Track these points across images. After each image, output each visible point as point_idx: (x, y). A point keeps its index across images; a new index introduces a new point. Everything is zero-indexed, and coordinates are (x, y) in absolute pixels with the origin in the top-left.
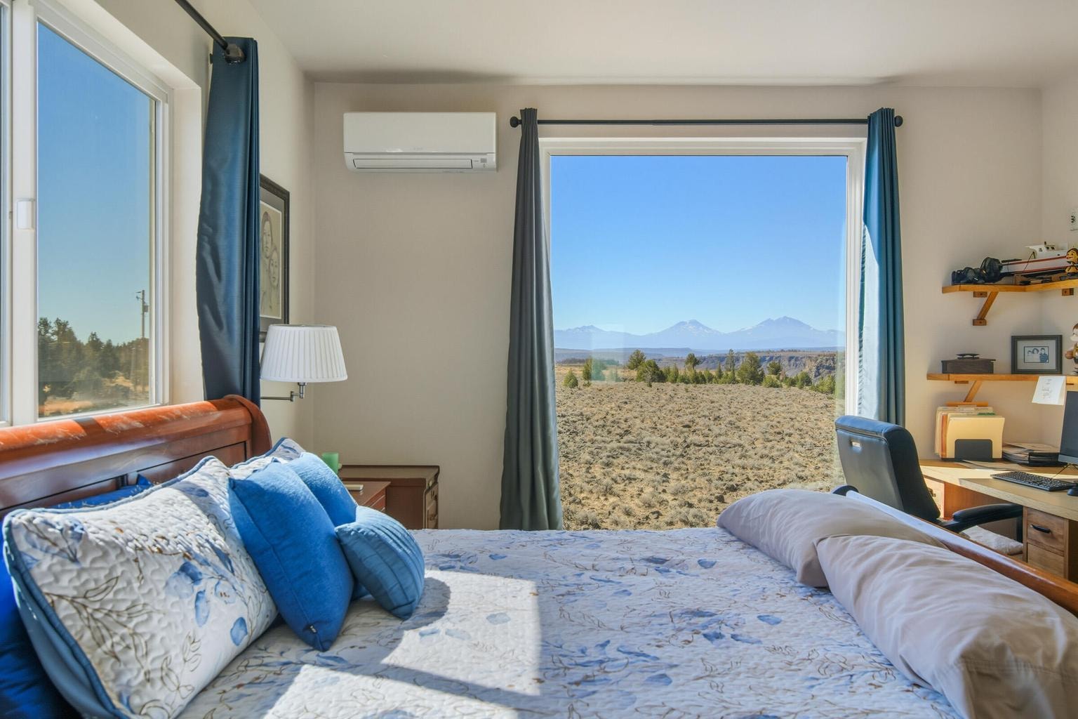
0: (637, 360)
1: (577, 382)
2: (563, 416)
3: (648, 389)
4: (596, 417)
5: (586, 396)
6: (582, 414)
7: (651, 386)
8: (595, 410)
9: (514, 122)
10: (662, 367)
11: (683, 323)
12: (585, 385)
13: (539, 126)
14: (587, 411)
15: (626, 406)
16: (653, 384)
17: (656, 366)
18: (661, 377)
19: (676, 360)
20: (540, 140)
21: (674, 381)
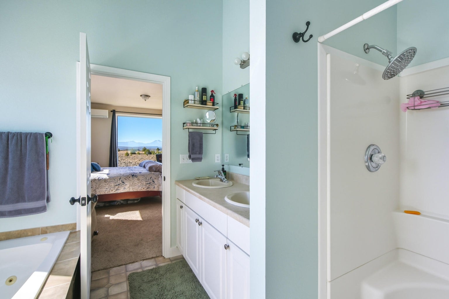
0: (145, 149)
1: (128, 155)
2: (125, 162)
3: (147, 156)
4: (133, 163)
5: (131, 158)
6: (130, 162)
7: (147, 155)
8: (133, 161)
9: (111, 111)
10: (151, 151)
11: (156, 141)
12: (131, 155)
13: (116, 112)
14: (131, 161)
15: (141, 160)
16: (148, 155)
17: (149, 151)
18: (150, 153)
19: (155, 149)
20: (116, 114)
21: (154, 154)
